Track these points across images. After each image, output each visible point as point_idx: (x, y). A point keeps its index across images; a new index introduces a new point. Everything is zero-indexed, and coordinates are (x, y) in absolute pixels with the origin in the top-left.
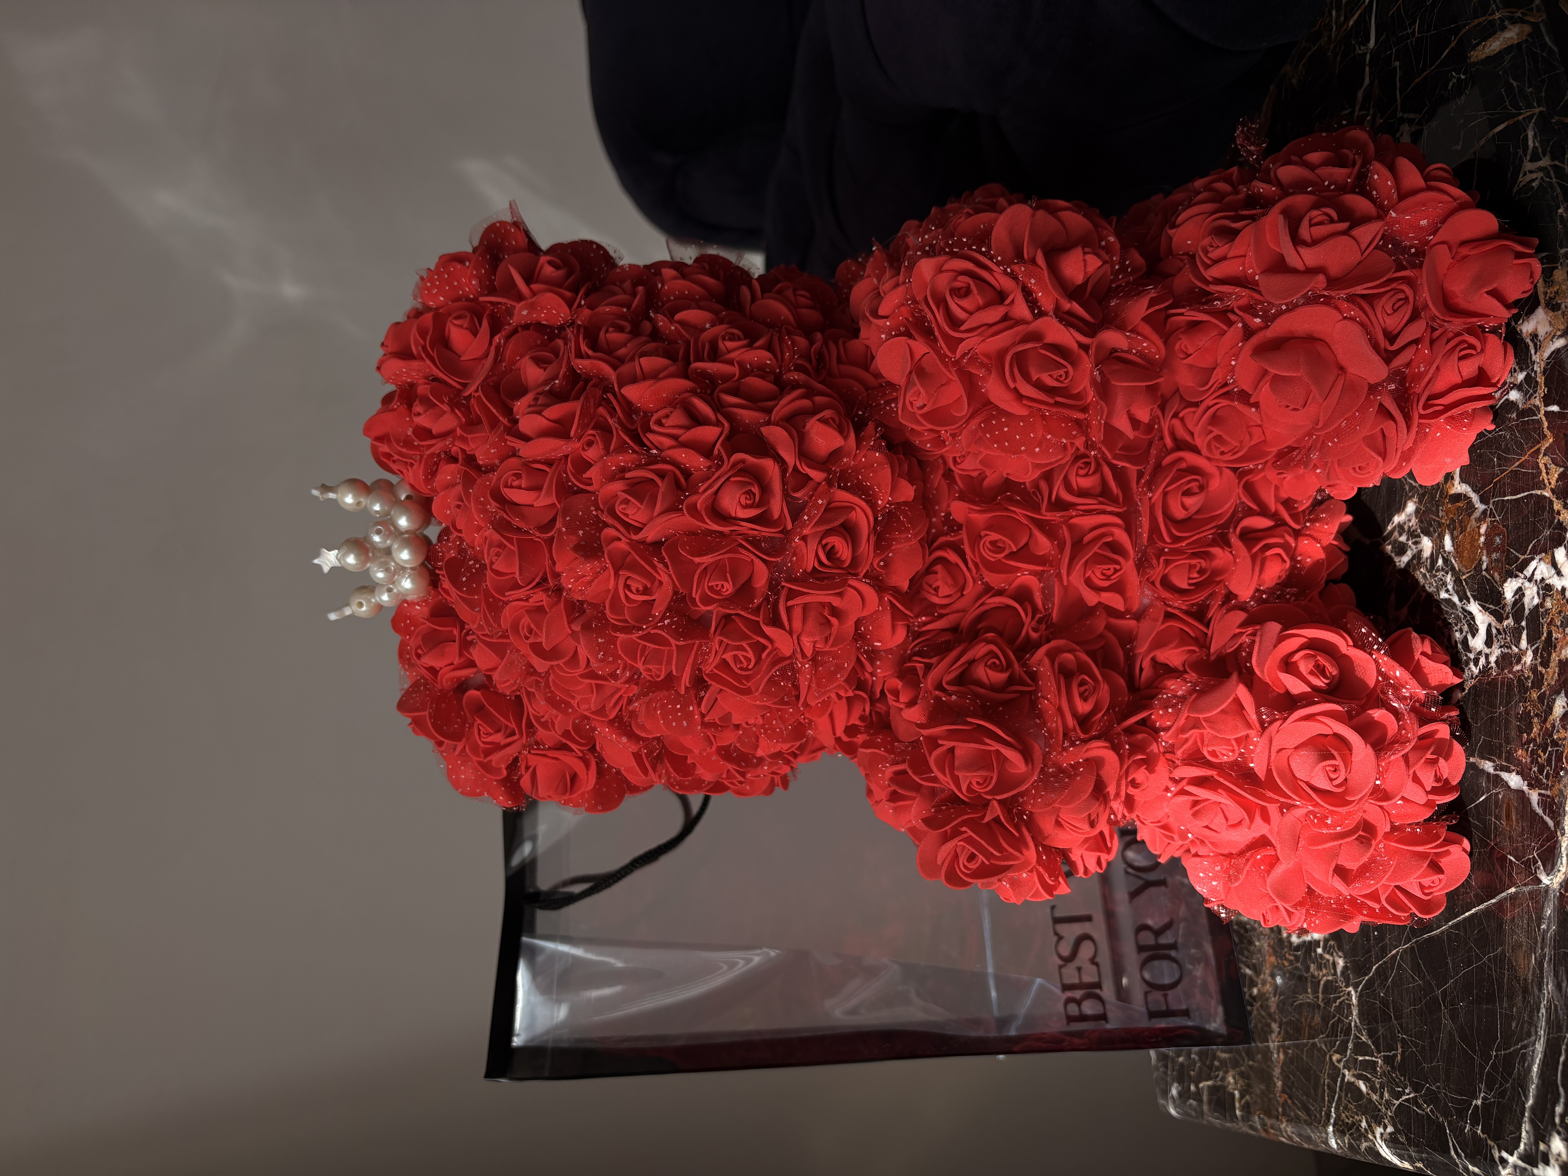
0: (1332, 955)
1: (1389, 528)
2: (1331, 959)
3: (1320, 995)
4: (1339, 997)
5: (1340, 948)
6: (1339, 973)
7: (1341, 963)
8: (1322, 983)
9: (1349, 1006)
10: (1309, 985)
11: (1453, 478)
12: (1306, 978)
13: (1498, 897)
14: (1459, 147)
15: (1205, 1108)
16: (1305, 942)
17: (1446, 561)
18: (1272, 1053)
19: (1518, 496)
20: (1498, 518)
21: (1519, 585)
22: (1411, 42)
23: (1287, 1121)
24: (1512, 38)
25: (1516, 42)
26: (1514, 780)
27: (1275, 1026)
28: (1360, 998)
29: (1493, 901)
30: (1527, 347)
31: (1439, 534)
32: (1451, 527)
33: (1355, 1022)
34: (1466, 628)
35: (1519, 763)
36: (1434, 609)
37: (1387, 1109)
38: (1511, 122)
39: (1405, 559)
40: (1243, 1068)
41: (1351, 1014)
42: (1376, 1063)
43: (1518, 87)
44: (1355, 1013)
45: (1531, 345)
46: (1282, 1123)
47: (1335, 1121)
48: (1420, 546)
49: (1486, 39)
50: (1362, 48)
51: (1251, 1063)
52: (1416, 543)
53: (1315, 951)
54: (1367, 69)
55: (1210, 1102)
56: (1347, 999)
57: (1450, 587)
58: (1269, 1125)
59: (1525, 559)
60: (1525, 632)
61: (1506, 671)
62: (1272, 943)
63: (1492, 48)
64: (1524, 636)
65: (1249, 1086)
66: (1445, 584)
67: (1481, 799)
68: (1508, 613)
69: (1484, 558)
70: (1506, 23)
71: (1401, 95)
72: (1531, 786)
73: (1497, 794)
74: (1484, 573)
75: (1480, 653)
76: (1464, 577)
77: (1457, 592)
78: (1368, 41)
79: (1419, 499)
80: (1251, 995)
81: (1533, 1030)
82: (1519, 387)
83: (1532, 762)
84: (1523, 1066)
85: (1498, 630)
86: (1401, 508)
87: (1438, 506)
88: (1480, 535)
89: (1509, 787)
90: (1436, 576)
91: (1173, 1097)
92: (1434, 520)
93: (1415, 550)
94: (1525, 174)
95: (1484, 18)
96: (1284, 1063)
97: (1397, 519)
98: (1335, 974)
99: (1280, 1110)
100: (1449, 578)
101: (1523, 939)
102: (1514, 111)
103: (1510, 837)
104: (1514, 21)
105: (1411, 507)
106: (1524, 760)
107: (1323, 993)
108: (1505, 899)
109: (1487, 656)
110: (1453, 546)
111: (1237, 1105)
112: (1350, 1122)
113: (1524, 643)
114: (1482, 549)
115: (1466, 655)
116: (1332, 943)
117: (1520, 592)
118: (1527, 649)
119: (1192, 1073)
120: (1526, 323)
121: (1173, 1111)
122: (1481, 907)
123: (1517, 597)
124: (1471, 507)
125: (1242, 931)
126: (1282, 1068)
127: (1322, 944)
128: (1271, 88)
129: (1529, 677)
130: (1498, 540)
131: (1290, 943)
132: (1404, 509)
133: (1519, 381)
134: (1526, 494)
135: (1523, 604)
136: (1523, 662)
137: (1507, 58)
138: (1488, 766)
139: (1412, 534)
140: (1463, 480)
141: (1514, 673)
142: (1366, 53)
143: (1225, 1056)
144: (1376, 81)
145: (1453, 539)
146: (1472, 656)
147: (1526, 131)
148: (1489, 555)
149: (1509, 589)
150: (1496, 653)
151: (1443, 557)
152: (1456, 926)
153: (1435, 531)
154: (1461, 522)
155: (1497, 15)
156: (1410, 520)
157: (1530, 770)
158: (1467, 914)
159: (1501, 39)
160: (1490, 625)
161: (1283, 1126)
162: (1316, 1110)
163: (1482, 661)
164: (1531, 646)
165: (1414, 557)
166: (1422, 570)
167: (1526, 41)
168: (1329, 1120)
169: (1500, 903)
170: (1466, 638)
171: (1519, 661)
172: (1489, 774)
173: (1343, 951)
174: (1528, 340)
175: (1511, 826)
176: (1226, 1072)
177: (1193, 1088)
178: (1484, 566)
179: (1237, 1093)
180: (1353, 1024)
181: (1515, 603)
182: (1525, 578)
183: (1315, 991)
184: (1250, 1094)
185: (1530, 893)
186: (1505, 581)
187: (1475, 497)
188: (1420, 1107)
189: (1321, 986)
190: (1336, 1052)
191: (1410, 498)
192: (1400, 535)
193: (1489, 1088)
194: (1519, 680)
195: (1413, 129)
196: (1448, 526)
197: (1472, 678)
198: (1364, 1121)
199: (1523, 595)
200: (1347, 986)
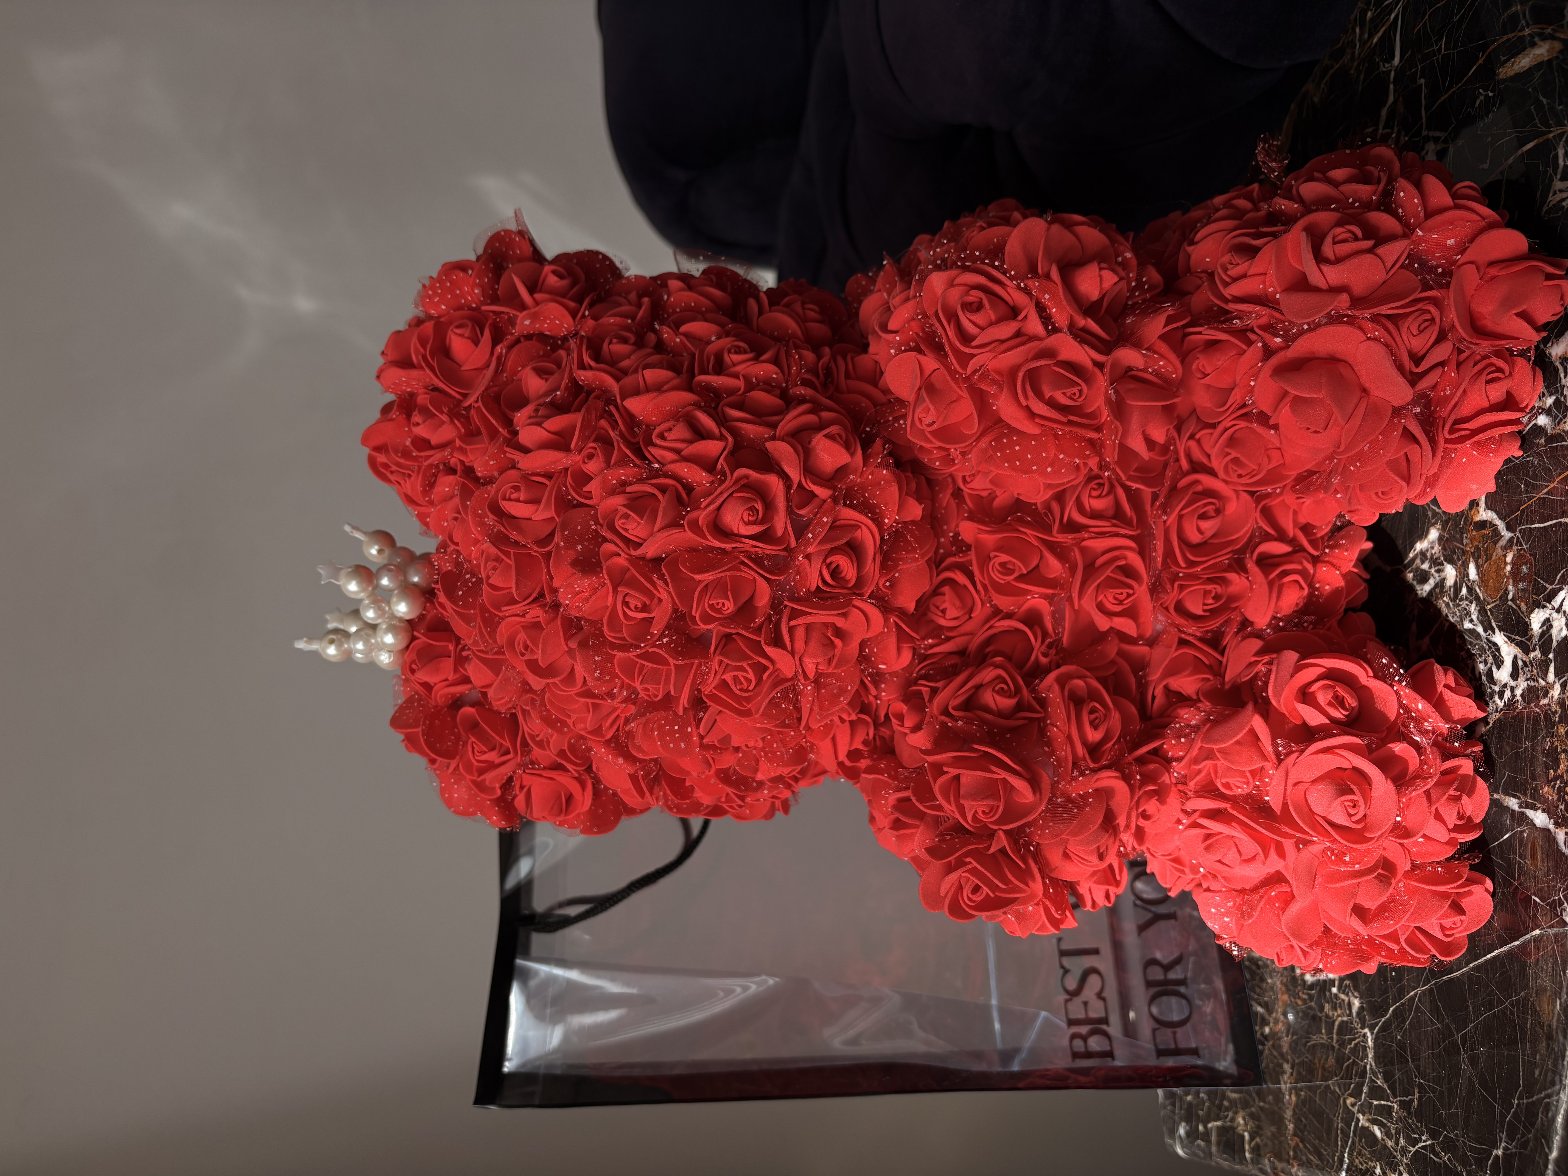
0: (1347, 995)
1: (1411, 555)
2: (1346, 999)
3: (1335, 1036)
4: (1355, 1039)
5: (1356, 988)
6: (1354, 1014)
7: (1356, 1003)
8: (1337, 1023)
9: (1365, 1048)
10: (1323, 1025)
11: (1478, 505)
12: (1320, 1018)
13: (1522, 939)
14: (1486, 166)
15: (1214, 1149)
16: (1319, 980)
17: (1470, 590)
18: (1284, 1094)
19: (1546, 524)
20: (1525, 547)
21: (1548, 616)
22: (1437, 59)
23: (1298, 1165)
24: (1542, 55)
25: (1546, 59)
26: (1540, 818)
27: (1287, 1067)
28: (1376, 1040)
29: (1517, 943)
30: (1556, 370)
31: (1463, 562)
32: (1476, 554)
33: (1371, 1065)
34: (1490, 659)
35: (1544, 801)
36: (1458, 640)
37: (1402, 1156)
38: (1541, 140)
39: (1427, 588)
40: (1253, 1109)
41: (1367, 1056)
42: (1391, 1108)
43: (1549, 104)
44: (1370, 1056)
45: (1561, 368)
46: (1293, 1166)
47: (1348, 1166)
48: (1443, 575)
49: (1514, 55)
50: (1387, 65)
51: (1262, 1104)
52: (1439, 571)
53: (1330, 991)
54: (1392, 86)
55: (1218, 1143)
56: (1363, 1041)
57: (1474, 617)
58: (1279, 1169)
59: (1553, 589)
60: (1552, 665)
61: (1532, 705)
62: (1285, 980)
63: (1521, 65)
64: (1552, 669)
65: (1259, 1127)
66: (1469, 614)
67: (1505, 837)
68: (1536, 645)
69: (1510, 587)
70: (1536, 39)
71: (1426, 113)
72: (1557, 825)
73: (1522, 832)
74: (1510, 603)
75: (1505, 686)
76: (1489, 607)
77: (1482, 622)
78: (1393, 58)
79: (1443, 526)
80: (1262, 1034)
81: (1557, 1078)
82: (1548, 412)
83: (1559, 800)
84: (1547, 1116)
85: (1524, 662)
86: (1423, 535)
87: (1462, 533)
88: (1506, 564)
89: (1535, 825)
90: (1460, 605)
91: (1180, 1137)
92: (1458, 548)
93: (1438, 579)
94: (1555, 193)
95: (1513, 35)
96: (1296, 1105)
97: (1419, 546)
98: (1350, 1014)
99: (1291, 1153)
100: (1473, 608)
101: (1548, 983)
102: (1544, 129)
103: (1535, 877)
104: (1544, 38)
105: (1434, 534)
106: (1550, 798)
107: (1337, 1034)
108: (1529, 941)
109: (1513, 689)
110: (1478, 574)
111: (1247, 1147)
112: (1363, 1168)
113: (1551, 677)
114: (1508, 578)
115: (1491, 688)
116: (1347, 982)
117: (1547, 623)
118: (1555, 682)
119: (1201, 1113)
120: (1555, 346)
121: (1180, 1151)
122: (1504, 949)
123: (1545, 628)
124: (1497, 535)
125: (1254, 967)
126: (1294, 1110)
127: (1337, 983)
128: (1293, 106)
129: (1556, 712)
130: (1525, 569)
131: (1304, 981)
132: (1426, 536)
133: (1548, 405)
134: (1554, 522)
135: (1551, 636)
136: (1550, 695)
137: (1538, 75)
138: (1513, 803)
139: (1435, 562)
140: (1488, 507)
141: (1541, 707)
142: (1391, 71)
143: (1234, 1096)
144: (1401, 99)
145: (1478, 567)
146: (1497, 689)
147: (1556, 149)
148: (1515, 584)
149: (1536, 620)
150: (1522, 685)
151: (1467, 586)
152: (1477, 968)
153: (1459, 559)
154: (1486, 549)
155: (1527, 31)
156: (1432, 548)
157: (1557, 807)
158: (1489, 956)
159: (1531, 56)
160: (1515, 657)
161: (1294, 1170)
162: (1328, 1154)
163: (1508, 694)
164: (1559, 680)
165: (1436, 586)
166: (1445, 599)
167: (1557, 57)
168: (1342, 1166)
169: (1524, 945)
170: (1490, 670)
171: (1546, 695)
172: (1513, 811)
173: (1359, 991)
174: (1557, 364)
175: (1536, 866)
176: (1236, 1113)
177: (1201, 1128)
178: (1510, 596)
179: (1247, 1135)
180: (1368, 1067)
181: (1543, 634)
182: (1553, 608)
183: (1330, 1032)
184: (1261, 1136)
185: (1556, 935)
186: (1532, 611)
187: (1501, 525)
188: (1436, 1154)
189: (1336, 1027)
190: (1351, 1095)
191: (1433, 525)
192: (1423, 562)
193: (1511, 1138)
194: (1546, 715)
195: (1439, 148)
196: (1473, 554)
197: (1497, 711)
198: (1378, 1167)
199: (1551, 626)
200: (1363, 1028)
